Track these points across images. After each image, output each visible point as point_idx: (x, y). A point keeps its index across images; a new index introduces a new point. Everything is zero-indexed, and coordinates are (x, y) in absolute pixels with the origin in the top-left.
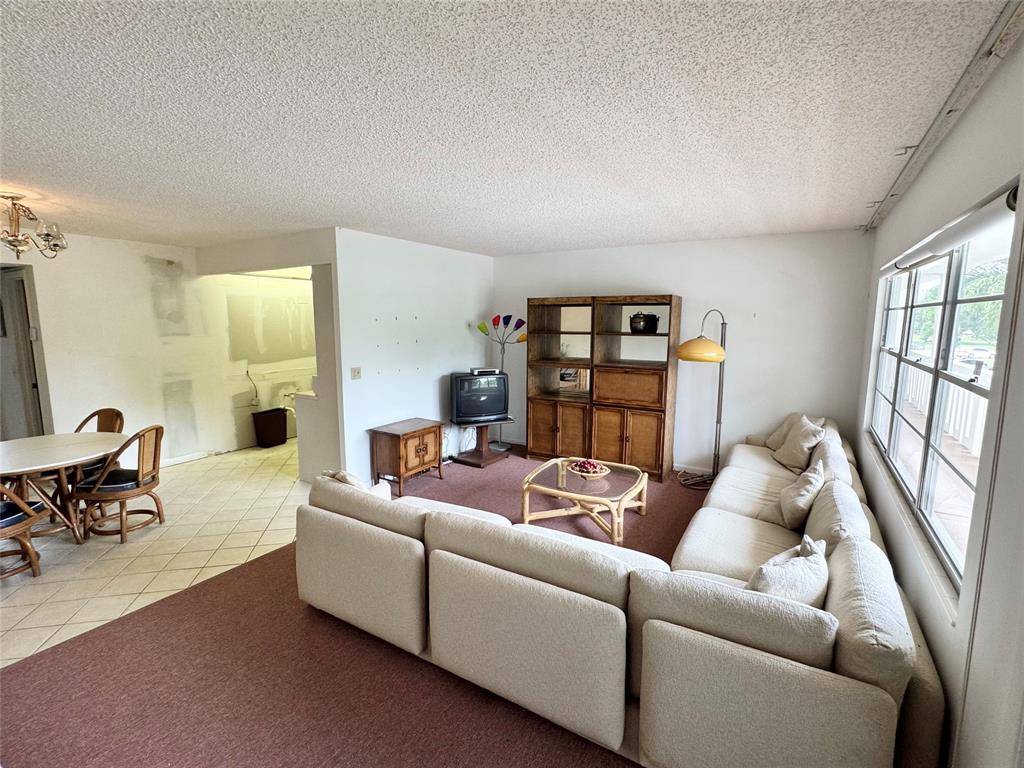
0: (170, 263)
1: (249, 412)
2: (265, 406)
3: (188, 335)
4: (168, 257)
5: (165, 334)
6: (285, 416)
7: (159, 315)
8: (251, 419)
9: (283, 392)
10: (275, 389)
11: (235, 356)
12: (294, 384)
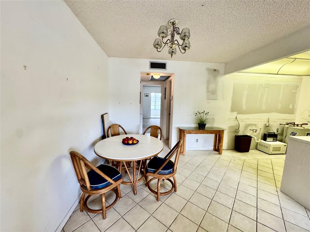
0: (215, 70)
1: (234, 134)
2: (241, 134)
3: (216, 100)
4: (215, 68)
5: (208, 99)
6: (251, 140)
7: (208, 92)
8: (234, 138)
9: (250, 128)
10: (247, 126)
11: (232, 110)
12: (255, 125)
